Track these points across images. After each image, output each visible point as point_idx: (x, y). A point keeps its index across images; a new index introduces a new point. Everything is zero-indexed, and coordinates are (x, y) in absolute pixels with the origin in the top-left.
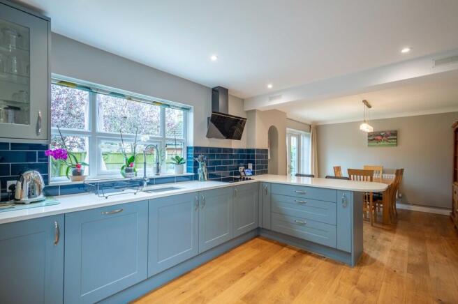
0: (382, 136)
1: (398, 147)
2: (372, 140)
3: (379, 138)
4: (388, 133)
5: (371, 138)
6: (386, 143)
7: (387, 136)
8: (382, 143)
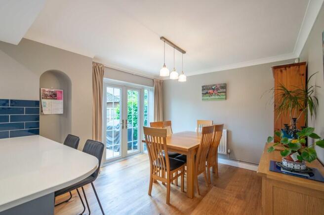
0: (214, 89)
1: (227, 100)
2: (205, 94)
3: (211, 91)
4: (218, 86)
5: (205, 92)
6: (217, 97)
7: (217, 89)
8: (213, 97)
